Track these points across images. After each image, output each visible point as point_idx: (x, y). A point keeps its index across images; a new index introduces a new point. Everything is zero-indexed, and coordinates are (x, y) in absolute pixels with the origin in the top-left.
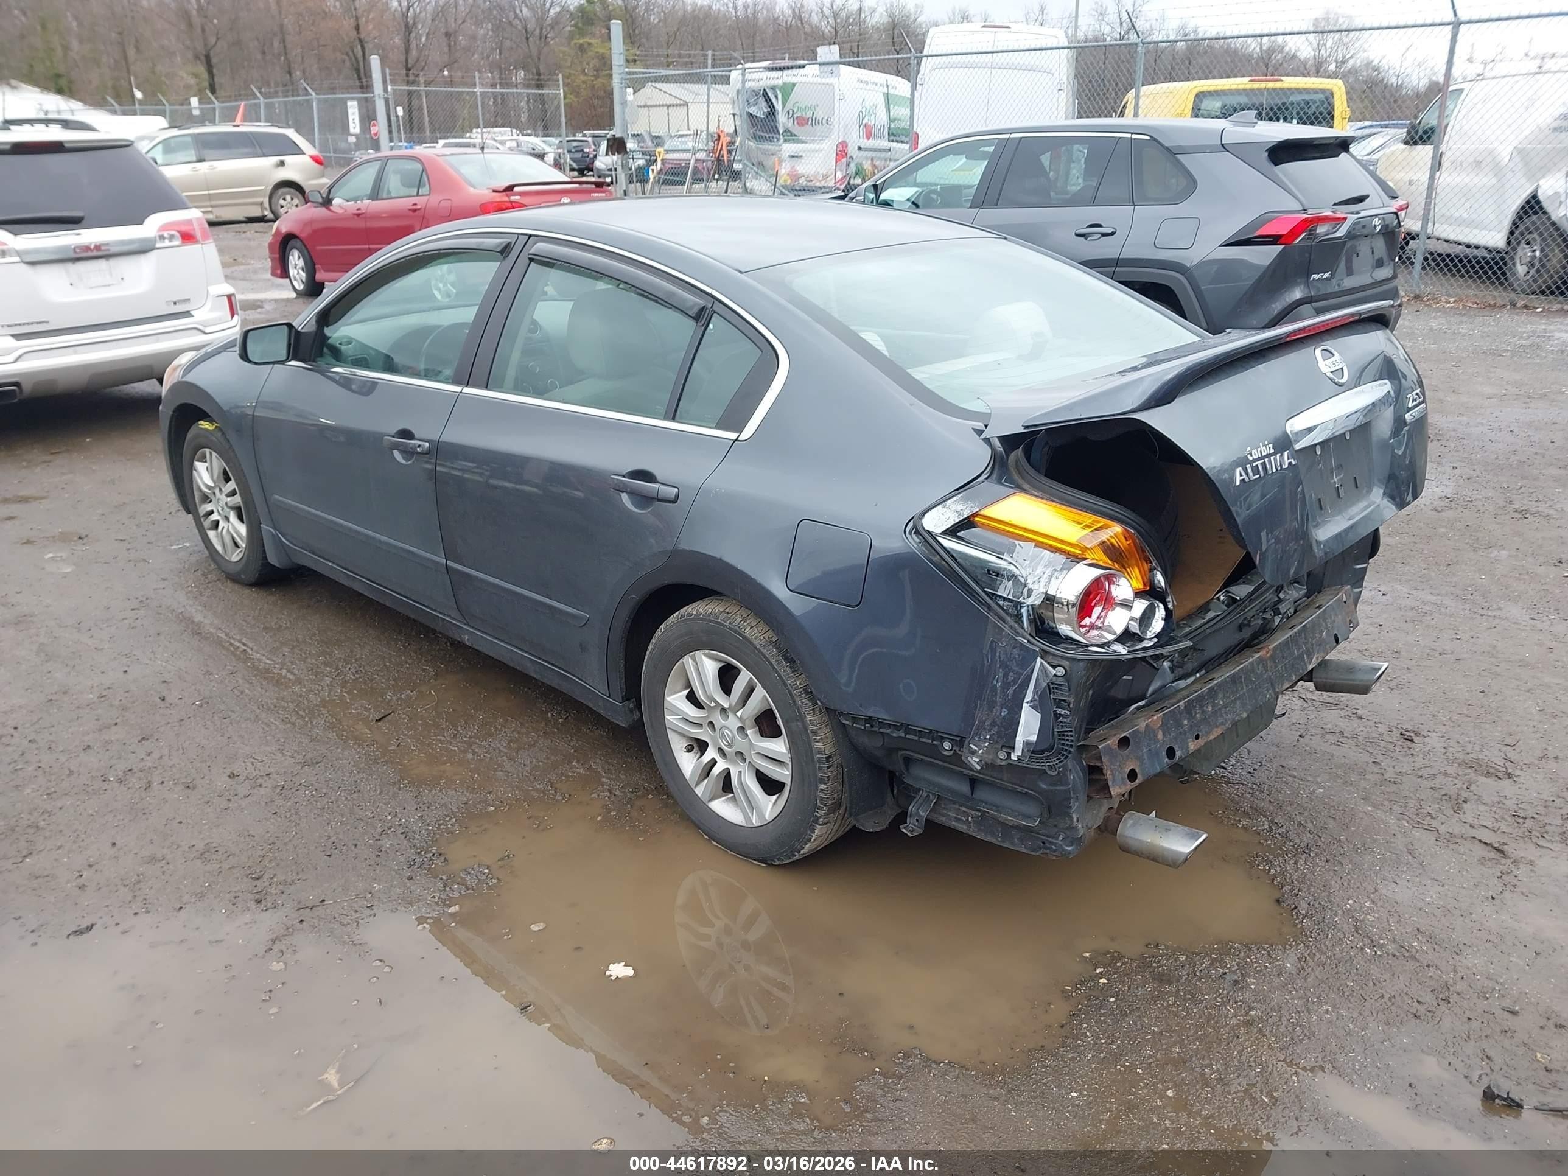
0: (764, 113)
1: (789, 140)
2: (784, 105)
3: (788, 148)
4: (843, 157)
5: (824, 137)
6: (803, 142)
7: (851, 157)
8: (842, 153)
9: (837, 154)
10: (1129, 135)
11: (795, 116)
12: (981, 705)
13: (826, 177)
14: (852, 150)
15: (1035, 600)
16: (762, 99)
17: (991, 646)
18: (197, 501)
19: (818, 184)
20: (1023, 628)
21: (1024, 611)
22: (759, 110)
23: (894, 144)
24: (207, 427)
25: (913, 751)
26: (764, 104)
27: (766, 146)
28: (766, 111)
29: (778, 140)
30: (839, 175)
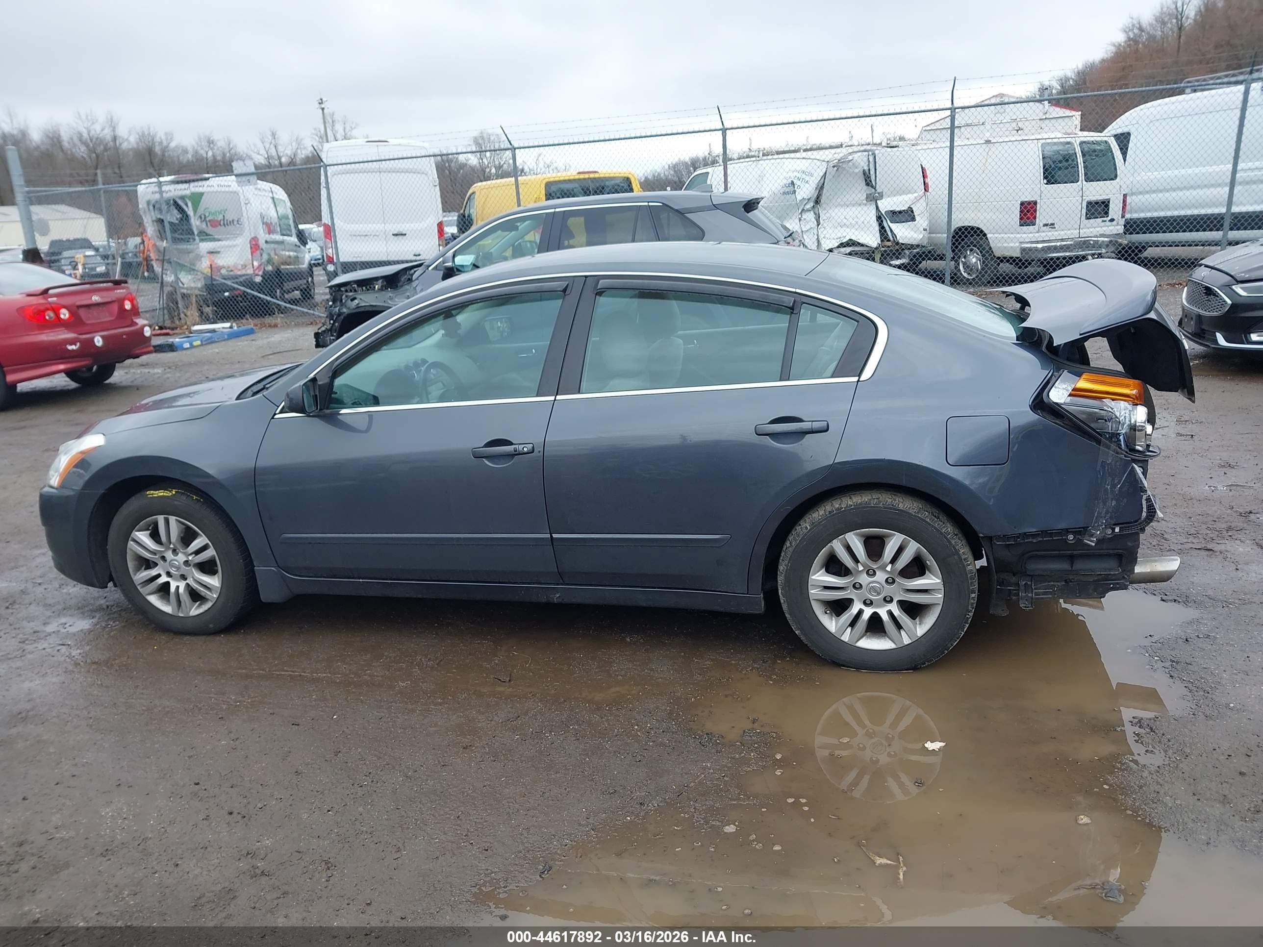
0: (177, 219)
1: (206, 239)
2: (195, 211)
3: (205, 246)
4: (257, 250)
5: (236, 236)
6: (219, 240)
7: (262, 249)
8: (255, 246)
9: (251, 248)
10: (646, 204)
11: (207, 219)
12: (1098, 503)
13: (244, 266)
14: (262, 243)
15: (1124, 430)
16: (173, 207)
17: (1102, 466)
18: (131, 570)
19: (239, 273)
20: (1121, 449)
21: (1121, 438)
22: (173, 216)
23: (285, 238)
24: (162, 494)
25: (1038, 551)
26: (176, 211)
27: (183, 246)
28: (178, 217)
29: (194, 240)
30: (256, 264)
